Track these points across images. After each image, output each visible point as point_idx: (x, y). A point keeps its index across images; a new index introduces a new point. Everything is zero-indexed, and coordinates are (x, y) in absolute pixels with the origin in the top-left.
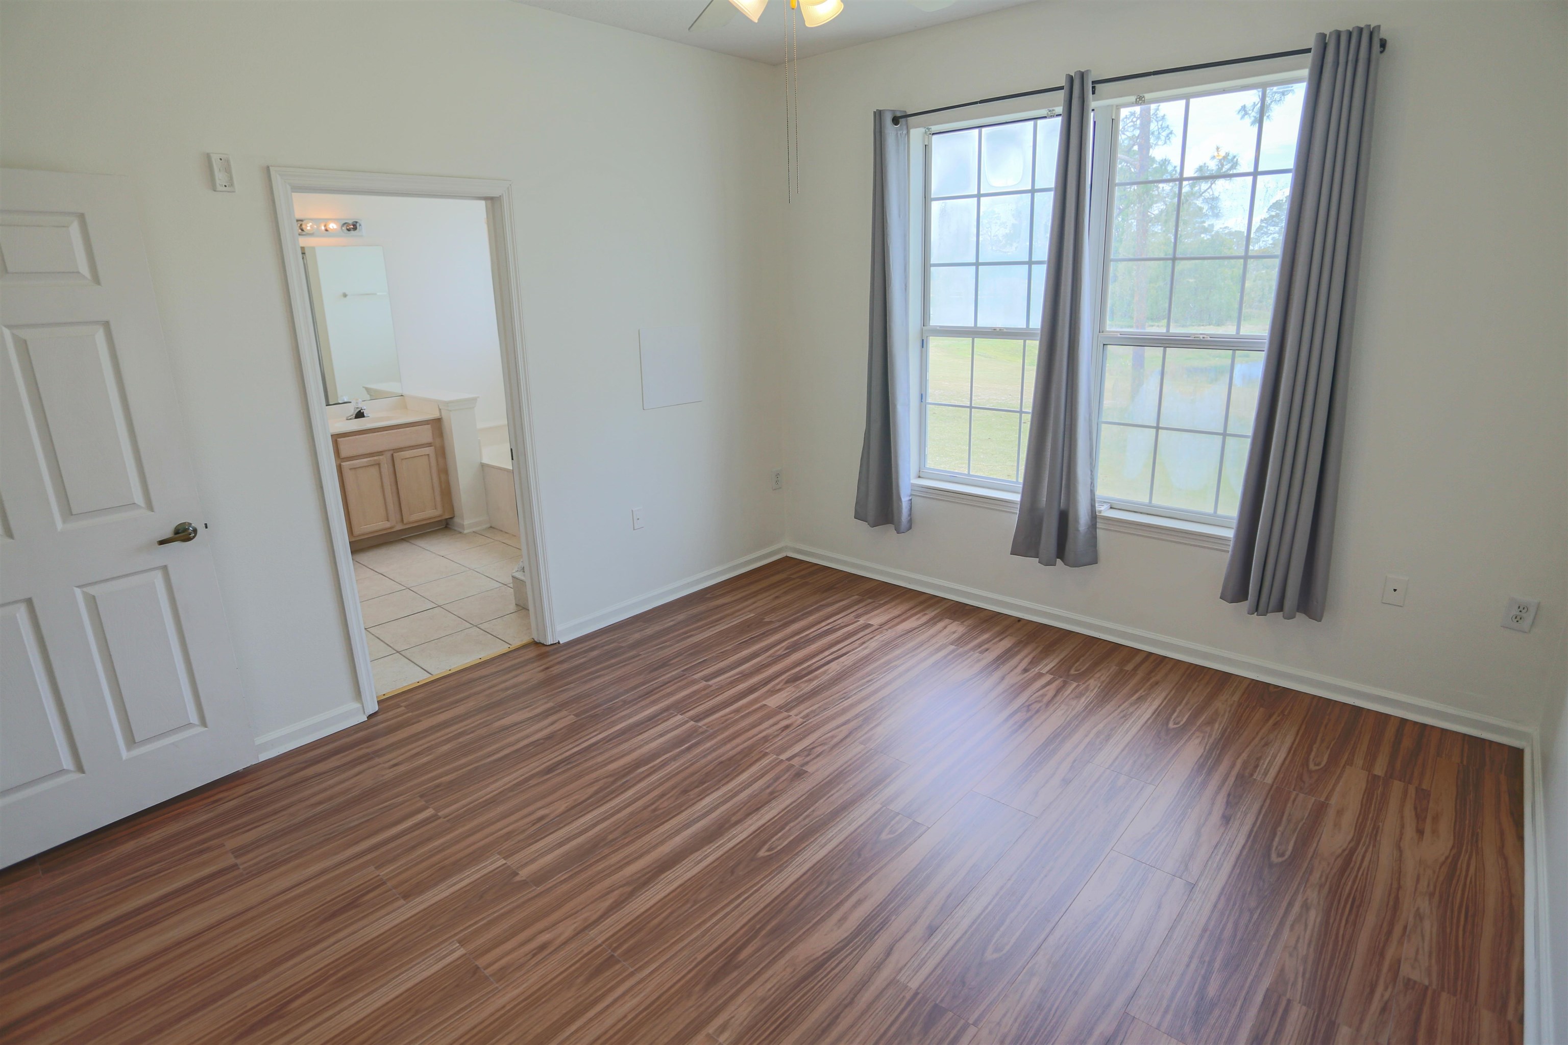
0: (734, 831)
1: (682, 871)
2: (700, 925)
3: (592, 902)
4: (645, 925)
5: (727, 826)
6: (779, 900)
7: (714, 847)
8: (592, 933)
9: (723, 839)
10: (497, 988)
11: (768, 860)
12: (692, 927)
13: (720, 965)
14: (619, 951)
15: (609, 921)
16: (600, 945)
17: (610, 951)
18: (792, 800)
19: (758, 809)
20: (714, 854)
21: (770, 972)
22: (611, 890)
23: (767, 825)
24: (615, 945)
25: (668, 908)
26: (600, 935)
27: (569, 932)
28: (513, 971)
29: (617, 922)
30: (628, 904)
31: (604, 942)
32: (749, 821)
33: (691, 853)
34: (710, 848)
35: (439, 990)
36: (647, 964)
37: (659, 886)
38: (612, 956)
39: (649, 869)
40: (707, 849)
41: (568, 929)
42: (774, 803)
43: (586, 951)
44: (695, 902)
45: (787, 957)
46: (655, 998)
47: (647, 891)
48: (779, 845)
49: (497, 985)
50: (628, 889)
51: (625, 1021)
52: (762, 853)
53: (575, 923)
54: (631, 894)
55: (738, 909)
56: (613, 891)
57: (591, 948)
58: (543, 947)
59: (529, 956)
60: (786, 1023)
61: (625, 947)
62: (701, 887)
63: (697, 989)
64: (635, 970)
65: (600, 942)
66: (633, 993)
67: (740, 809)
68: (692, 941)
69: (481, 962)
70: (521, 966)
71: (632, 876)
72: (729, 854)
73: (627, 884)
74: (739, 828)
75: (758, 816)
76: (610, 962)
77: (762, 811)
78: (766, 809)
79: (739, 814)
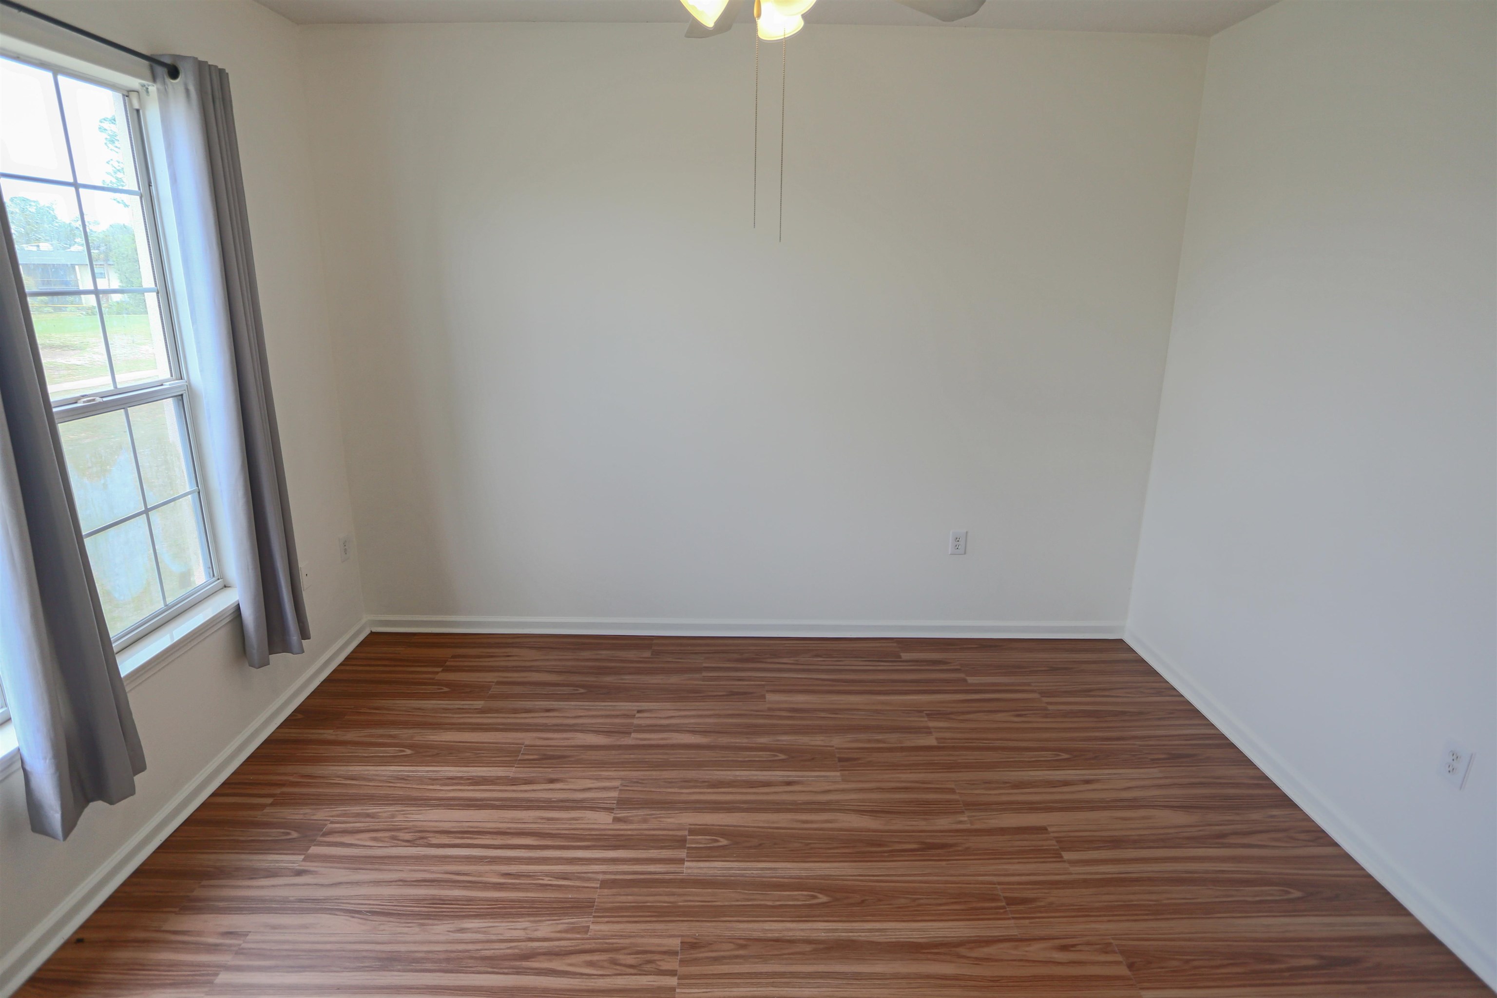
0: (823, 935)
1: (903, 933)
2: (926, 882)
3: (1002, 960)
4: (968, 910)
5: (822, 946)
6: (851, 859)
7: (855, 934)
8: (1015, 932)
9: (839, 936)
10: (1113, 939)
11: (823, 890)
12: (932, 885)
13: (934, 851)
14: (1000, 904)
15: (996, 933)
16: (1014, 918)
17: (1008, 909)
18: (738, 924)
19: (777, 940)
20: (863, 928)
21: (907, 828)
22: (978, 961)
23: (789, 919)
24: (1001, 911)
25: (939, 910)
26: (1007, 927)
27: (1036, 947)
28: (1096, 944)
29: (989, 928)
30: (971, 937)
31: (1009, 919)
32: (799, 935)
33: (879, 943)
34: (860, 936)
35: (1166, 970)
36: (982, 883)
37: (933, 934)
38: (1008, 904)
39: (929, 956)
40: (863, 936)
41: (1035, 950)
42: (756, 935)
43: (1027, 921)
44: (915, 900)
45: (887, 828)
46: (991, 861)
47: (946, 937)
48: (803, 895)
49: (1112, 941)
50: (962, 951)
51: (1020, 860)
52: (823, 899)
53: (1027, 951)
54: (961, 944)
55: (888, 873)
56: (977, 959)
57: (1022, 921)
58: (1064, 948)
59: (1079, 948)
60: (922, 803)
61: (993, 905)
62: (899, 908)
63: (960, 848)
64: (995, 884)
65: (1012, 921)
66: (1005, 872)
67: (789, 954)
68: (940, 876)
69: (1124, 971)
70: (1088, 944)
71: (951, 962)
72: (851, 918)
73: (960, 956)
74: (814, 935)
75: (785, 933)
76: (1011, 901)
77: (777, 935)
78: (770, 935)
79: (798, 950)
